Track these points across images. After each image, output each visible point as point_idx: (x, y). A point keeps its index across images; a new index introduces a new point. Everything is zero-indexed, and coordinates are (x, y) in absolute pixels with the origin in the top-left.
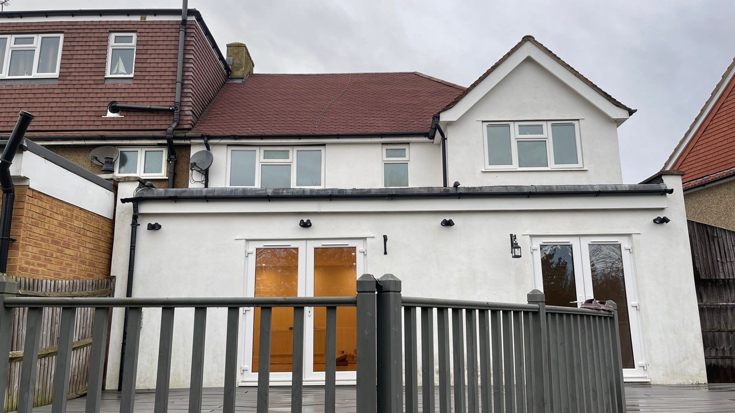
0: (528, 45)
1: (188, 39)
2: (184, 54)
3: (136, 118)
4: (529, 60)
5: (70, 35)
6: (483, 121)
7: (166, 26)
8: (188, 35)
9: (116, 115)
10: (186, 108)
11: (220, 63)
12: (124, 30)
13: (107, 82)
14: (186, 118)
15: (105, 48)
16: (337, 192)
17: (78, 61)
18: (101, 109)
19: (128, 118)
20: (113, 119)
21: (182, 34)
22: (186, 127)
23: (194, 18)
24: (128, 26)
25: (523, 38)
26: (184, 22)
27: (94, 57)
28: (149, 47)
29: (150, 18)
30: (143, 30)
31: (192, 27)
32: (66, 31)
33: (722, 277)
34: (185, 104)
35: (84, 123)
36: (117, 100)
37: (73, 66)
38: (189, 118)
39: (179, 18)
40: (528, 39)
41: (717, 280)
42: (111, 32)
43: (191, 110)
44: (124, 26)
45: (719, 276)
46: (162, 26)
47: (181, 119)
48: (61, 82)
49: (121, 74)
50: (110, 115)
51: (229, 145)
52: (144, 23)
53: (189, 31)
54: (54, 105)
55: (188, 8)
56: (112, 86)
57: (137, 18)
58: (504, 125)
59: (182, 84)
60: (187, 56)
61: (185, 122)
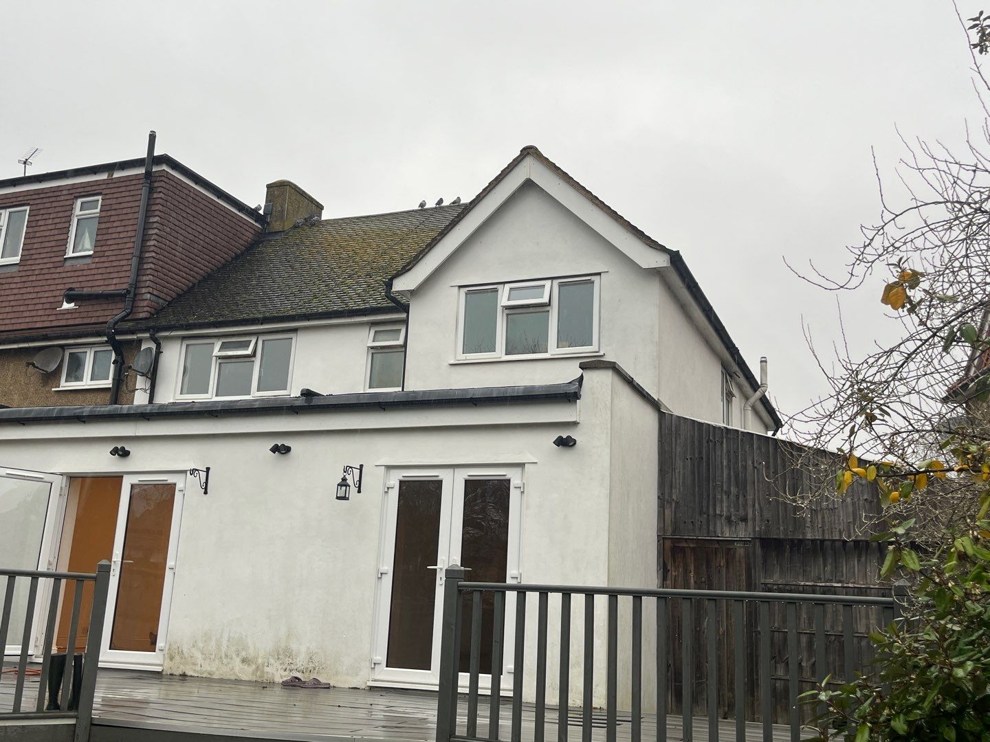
0: (529, 162)
1: (155, 196)
2: (147, 217)
3: (90, 308)
4: (529, 185)
5: (34, 208)
6: (460, 287)
7: (134, 182)
9: (72, 305)
10: (144, 290)
12: (89, 193)
13: (68, 263)
14: (142, 304)
15: (68, 219)
17: (40, 240)
18: (57, 299)
19: (82, 309)
20: (68, 311)
21: (145, 191)
22: (142, 315)
23: (164, 167)
24: (93, 188)
25: (521, 151)
26: (148, 174)
27: (56, 232)
28: (113, 213)
29: (117, 175)
30: (108, 191)
31: (160, 179)
32: (31, 202)
33: (809, 536)
34: (142, 285)
35: (38, 319)
36: (73, 286)
37: (35, 246)
38: (146, 303)
39: (142, 171)
40: (529, 152)
41: (801, 541)
42: (77, 198)
43: (149, 293)
44: (89, 189)
45: (804, 534)
46: (128, 183)
47: (137, 305)
48: (21, 268)
49: (85, 251)
50: (66, 306)
51: (184, 338)
52: (110, 181)
53: (155, 185)
54: (12, 298)
55: (155, 154)
56: (70, 269)
57: (104, 176)
58: (490, 290)
59: (141, 259)
60: (151, 220)
61: (140, 310)
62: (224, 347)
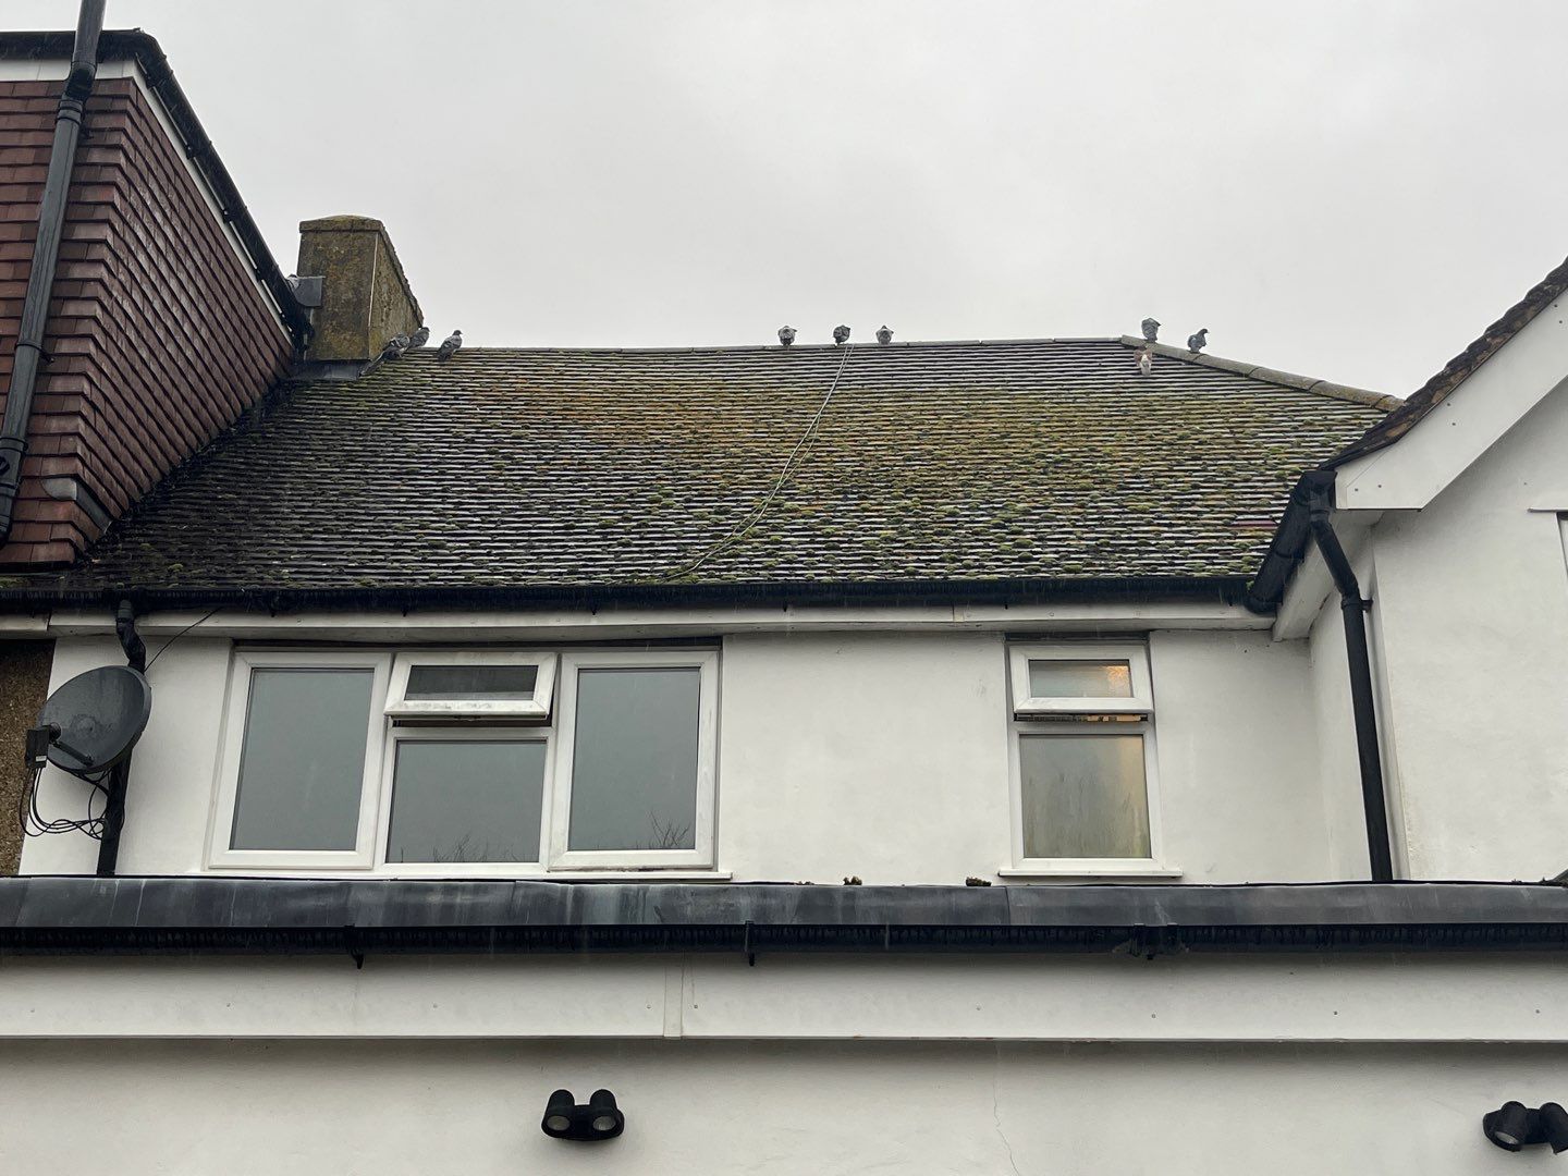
1: (96, 157)
2: (68, 222)
8: (96, 138)
10: (52, 467)
11: (261, 290)
14: (45, 513)
16: (790, 904)
21: (64, 137)
22: (43, 554)
23: (130, 71)
26: (80, 83)
31: (119, 105)
34: (48, 447)
38: (61, 512)
39: (59, 72)
43: (76, 477)
47: (23, 517)
51: (239, 644)
53: (101, 122)
55: (105, 27)
59: (45, 357)
60: (83, 233)
61: (35, 533)
62: (420, 683)
